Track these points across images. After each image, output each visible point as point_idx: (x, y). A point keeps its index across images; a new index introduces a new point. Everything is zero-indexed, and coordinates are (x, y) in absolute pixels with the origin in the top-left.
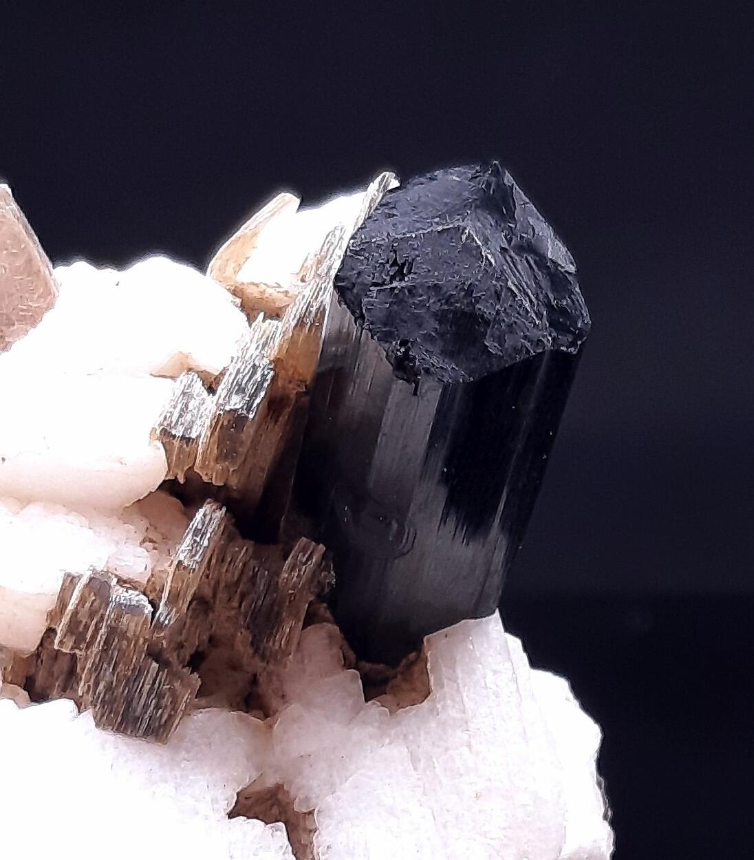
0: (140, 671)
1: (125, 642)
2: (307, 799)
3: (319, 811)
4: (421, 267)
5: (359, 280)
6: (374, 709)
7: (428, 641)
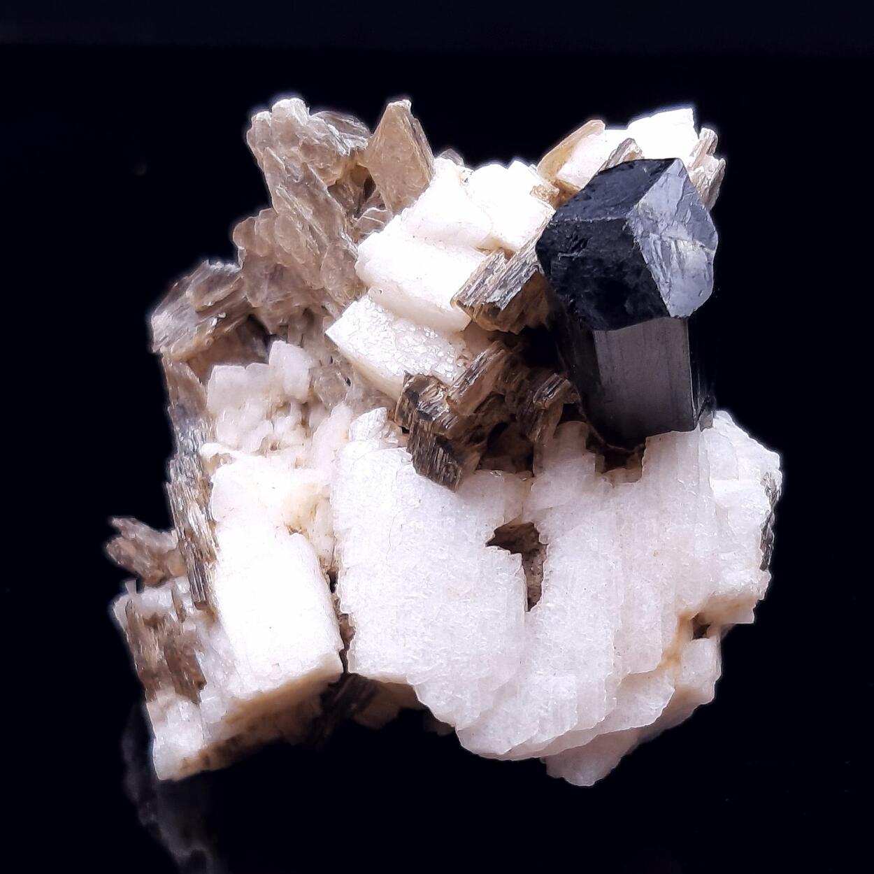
0: (435, 451)
1: (423, 434)
2: (546, 537)
3: (550, 547)
4: (592, 244)
5: (552, 247)
6: (603, 482)
7: (649, 441)
